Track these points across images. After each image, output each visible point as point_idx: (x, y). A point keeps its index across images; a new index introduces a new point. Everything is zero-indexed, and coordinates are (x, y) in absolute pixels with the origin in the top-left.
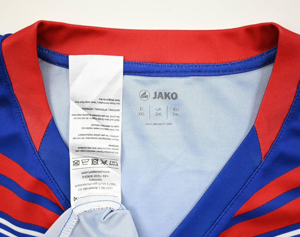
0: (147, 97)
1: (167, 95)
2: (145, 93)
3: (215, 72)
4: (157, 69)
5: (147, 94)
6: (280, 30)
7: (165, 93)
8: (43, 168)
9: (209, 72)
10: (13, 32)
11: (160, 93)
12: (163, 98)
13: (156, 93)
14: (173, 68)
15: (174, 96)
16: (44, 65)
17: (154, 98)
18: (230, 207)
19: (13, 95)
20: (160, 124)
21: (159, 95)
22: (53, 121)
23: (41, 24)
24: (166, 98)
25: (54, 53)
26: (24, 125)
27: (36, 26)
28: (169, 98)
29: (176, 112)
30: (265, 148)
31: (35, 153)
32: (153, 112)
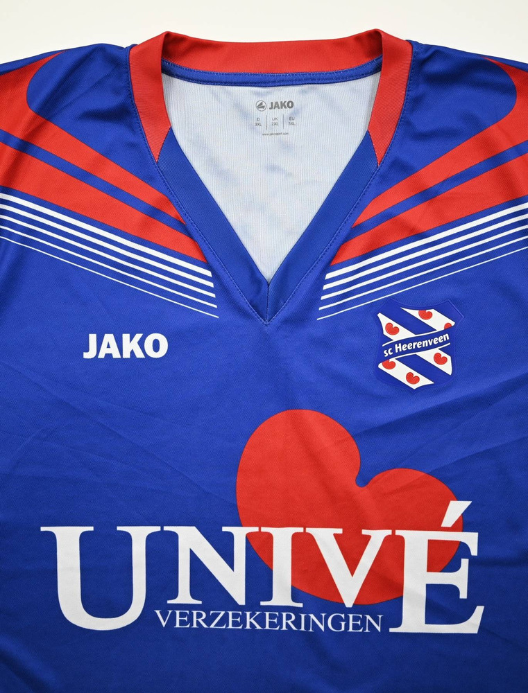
0: (263, 107)
1: (283, 105)
2: (261, 104)
3: (328, 79)
4: (272, 79)
5: (264, 104)
6: (382, 34)
7: (281, 102)
8: (162, 179)
9: (322, 80)
10: (138, 43)
11: (277, 103)
12: (279, 108)
13: (272, 103)
14: (288, 77)
15: (290, 105)
16: (165, 77)
17: (270, 109)
18: (350, 216)
19: (133, 104)
20: (277, 134)
21: (275, 106)
22: (171, 129)
23: (168, 35)
24: (282, 108)
25: (174, 66)
26: (144, 137)
27: (164, 36)
28: (285, 107)
29: (292, 121)
30: (380, 153)
31: (154, 164)
32: (270, 122)
